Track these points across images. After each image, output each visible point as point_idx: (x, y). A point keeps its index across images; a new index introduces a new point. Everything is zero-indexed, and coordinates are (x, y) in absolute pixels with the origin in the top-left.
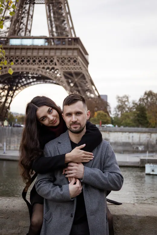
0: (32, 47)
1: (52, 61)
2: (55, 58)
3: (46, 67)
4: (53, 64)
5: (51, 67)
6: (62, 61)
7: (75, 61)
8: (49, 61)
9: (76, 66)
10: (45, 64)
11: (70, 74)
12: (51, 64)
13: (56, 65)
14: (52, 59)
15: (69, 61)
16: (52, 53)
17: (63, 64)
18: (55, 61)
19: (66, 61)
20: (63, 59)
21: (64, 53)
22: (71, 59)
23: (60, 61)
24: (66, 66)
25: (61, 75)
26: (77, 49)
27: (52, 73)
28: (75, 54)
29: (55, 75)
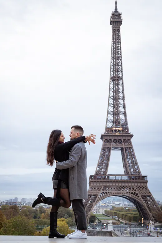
0: (122, 181)
1: (133, 189)
2: (135, 187)
3: (131, 192)
5: (133, 192)
6: (139, 188)
7: (146, 189)
10: (130, 190)
11: (145, 196)
12: (133, 190)
13: (136, 191)
14: (133, 187)
15: (143, 189)
16: (133, 185)
17: (140, 190)
18: (135, 189)
19: (141, 189)
20: (139, 187)
21: (139, 185)
22: (144, 187)
23: (138, 189)
24: (142, 192)
25: (140, 197)
26: (146, 182)
27: (135, 196)
28: (145, 185)
29: (137, 197)
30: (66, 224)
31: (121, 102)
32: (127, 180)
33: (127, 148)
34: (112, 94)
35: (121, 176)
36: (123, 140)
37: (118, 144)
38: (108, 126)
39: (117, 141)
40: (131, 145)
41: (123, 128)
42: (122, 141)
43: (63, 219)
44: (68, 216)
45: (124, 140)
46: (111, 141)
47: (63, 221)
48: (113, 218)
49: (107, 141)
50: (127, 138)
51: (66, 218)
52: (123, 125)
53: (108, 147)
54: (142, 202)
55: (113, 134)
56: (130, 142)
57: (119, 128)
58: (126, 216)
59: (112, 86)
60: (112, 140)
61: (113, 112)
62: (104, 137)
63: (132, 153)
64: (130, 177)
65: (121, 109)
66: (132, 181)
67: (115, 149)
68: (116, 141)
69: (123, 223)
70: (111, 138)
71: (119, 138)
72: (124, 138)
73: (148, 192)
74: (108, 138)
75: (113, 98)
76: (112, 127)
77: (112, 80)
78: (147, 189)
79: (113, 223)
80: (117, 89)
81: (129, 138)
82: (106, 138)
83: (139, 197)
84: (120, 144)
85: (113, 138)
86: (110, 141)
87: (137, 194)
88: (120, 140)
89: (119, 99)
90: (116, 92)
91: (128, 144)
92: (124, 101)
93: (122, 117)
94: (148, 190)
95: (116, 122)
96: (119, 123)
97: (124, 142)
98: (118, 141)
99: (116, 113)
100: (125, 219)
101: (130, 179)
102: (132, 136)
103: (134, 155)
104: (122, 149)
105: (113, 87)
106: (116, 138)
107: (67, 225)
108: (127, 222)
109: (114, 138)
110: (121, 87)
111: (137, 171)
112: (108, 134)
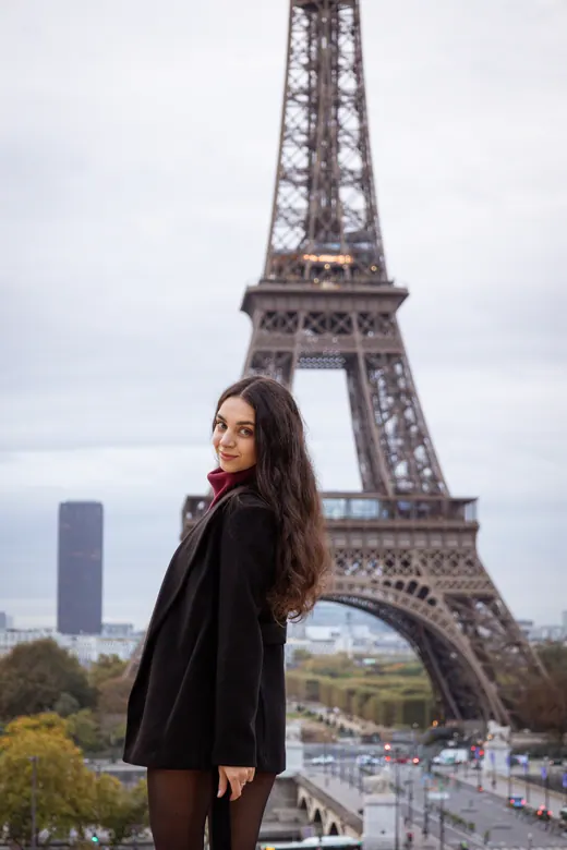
0: (349, 524)
1: (406, 564)
2: (414, 553)
3: (394, 580)
4: (411, 571)
5: (407, 581)
6: (437, 559)
7: (470, 563)
8: (398, 564)
9: (476, 579)
10: (390, 571)
11: (463, 600)
12: (406, 571)
13: (419, 574)
14: (405, 557)
16: (404, 542)
17: (438, 571)
18: (415, 562)
19: (446, 564)
20: (437, 557)
21: (436, 543)
22: (458, 556)
23: (430, 562)
24: (450, 579)
25: (440, 605)
26: (473, 529)
27: (413, 599)
28: (467, 543)
29: (423, 604)
30: (69, 743)
31: (348, 118)
32: (373, 520)
33: (378, 356)
34: (301, 78)
35: (342, 502)
36: (354, 317)
37: (328, 335)
38: (278, 246)
39: (328, 324)
40: (399, 343)
41: (356, 254)
42: (349, 323)
43: (48, 716)
44: (74, 701)
45: (364, 315)
46: (296, 323)
47: (50, 726)
48: (299, 709)
49: (275, 324)
50: (374, 308)
51: (64, 714)
52: (354, 238)
53: (280, 355)
54: (452, 631)
55: (308, 287)
56: (394, 327)
57: (337, 253)
58: (367, 697)
59: (300, 36)
60: (302, 316)
61: (308, 171)
62: (257, 301)
63: (402, 384)
64: (389, 505)
65: (349, 159)
66: (399, 522)
67: (316, 359)
68: (323, 323)
69: (351, 734)
70: (294, 305)
71: (335, 306)
72: (362, 306)
73: (480, 578)
74: (281, 306)
75: (304, 98)
76: (300, 252)
77: (303, 7)
78: (474, 564)
79: (306, 737)
80: (327, 54)
81: (386, 306)
82: (268, 305)
83: (432, 602)
84: (344, 337)
85: (304, 308)
86: (290, 323)
87: (425, 591)
88: (341, 315)
89: (338, 104)
90: (324, 66)
91: (379, 336)
92: (362, 118)
93: (351, 198)
94: (481, 571)
95: (322, 225)
96: (337, 227)
97: (360, 325)
98: (334, 324)
99: (322, 180)
100: (361, 715)
101: (391, 516)
102: (400, 296)
103: (410, 393)
104: (350, 364)
105: (304, 45)
106: (321, 306)
107: (78, 750)
108: (371, 728)
109: (308, 306)
110: (346, 44)
111: (427, 472)
112: (280, 287)
